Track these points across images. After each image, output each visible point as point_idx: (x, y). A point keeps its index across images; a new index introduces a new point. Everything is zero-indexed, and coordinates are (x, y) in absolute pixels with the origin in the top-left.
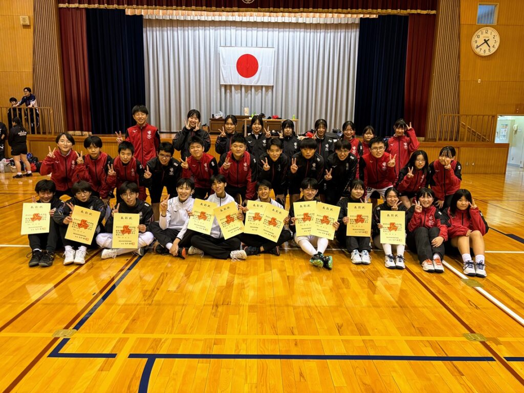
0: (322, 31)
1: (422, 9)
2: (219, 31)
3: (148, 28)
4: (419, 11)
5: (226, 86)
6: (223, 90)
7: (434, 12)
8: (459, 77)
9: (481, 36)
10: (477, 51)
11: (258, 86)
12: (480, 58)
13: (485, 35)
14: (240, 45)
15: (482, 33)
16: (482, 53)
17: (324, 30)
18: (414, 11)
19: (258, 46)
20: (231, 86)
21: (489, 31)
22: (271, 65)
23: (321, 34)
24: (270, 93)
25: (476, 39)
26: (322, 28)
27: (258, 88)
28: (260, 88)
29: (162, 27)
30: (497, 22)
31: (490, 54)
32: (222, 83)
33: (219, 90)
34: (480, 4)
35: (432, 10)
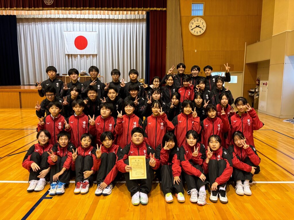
0: (125, 23)
1: (157, 7)
2: (63, 24)
3: (20, 23)
4: (155, 9)
5: (68, 55)
6: (67, 57)
7: (164, 9)
8: (183, 48)
9: (194, 23)
10: (192, 32)
11: (88, 55)
12: (195, 37)
13: (196, 22)
14: (76, 31)
15: (195, 21)
16: (195, 34)
17: (126, 23)
18: (152, 9)
19: (87, 31)
20: (72, 55)
21: (199, 20)
22: (95, 42)
23: (125, 25)
24: (95, 58)
25: (191, 25)
26: (125, 22)
27: (88, 56)
28: (89, 55)
29: (29, 23)
30: (204, 14)
31: (201, 34)
32: (66, 53)
33: (64, 57)
34: (192, 3)
35: (163, 8)
